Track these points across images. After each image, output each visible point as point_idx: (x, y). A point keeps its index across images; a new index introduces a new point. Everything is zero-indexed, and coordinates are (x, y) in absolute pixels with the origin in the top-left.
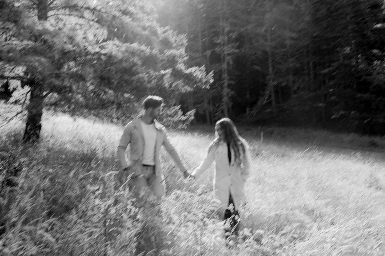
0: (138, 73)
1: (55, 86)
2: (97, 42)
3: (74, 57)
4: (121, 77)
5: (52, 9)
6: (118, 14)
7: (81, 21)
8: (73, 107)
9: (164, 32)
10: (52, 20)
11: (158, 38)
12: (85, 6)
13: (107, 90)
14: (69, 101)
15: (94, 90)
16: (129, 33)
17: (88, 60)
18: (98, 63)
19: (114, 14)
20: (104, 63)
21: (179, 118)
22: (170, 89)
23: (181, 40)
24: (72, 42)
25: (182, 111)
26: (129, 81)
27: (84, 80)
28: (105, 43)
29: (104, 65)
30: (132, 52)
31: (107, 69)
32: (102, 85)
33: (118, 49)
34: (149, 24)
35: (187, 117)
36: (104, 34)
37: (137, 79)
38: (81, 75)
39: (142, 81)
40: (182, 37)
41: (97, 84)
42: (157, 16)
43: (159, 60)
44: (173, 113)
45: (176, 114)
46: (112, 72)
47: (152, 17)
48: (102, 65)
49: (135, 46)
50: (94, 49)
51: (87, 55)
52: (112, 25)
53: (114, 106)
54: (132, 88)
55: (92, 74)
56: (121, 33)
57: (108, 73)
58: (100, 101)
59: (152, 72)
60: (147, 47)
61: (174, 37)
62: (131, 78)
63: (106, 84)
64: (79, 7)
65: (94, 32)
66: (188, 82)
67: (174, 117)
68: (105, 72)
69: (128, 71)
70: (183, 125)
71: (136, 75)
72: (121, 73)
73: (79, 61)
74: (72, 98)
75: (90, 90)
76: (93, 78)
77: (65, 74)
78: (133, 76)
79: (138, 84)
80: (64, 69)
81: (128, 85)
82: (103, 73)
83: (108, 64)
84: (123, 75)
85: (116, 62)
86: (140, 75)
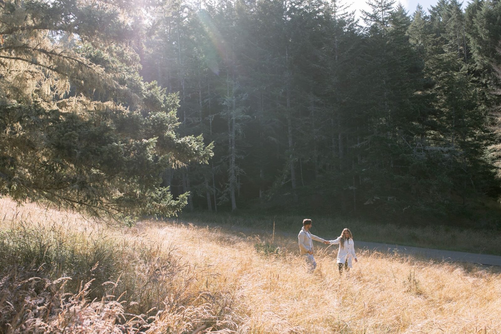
0: (111, 142)
2: (57, 98)
6: (85, 61)
7: (33, 68)
9: (150, 89)
11: (141, 95)
12: (39, 48)
14: (10, 178)
15: (47, 162)
16: (102, 86)
17: (40, 122)
18: (55, 126)
19: (80, 61)
20: (64, 126)
21: (168, 203)
22: (154, 163)
23: (172, 99)
24: (18, 96)
25: (171, 194)
26: (98, 151)
27: (33, 149)
28: (67, 100)
29: (63, 128)
30: (105, 112)
31: (66, 134)
32: (59, 156)
33: (85, 107)
34: (130, 76)
35: (179, 201)
36: (67, 87)
37: (109, 149)
38: (29, 141)
39: (116, 152)
40: (174, 95)
41: (52, 154)
42: (141, 66)
43: (141, 125)
44: (160, 196)
45: (163, 197)
46: (74, 138)
47: (134, 67)
48: (61, 129)
49: (110, 106)
50: (50, 106)
51: (39, 114)
52: (77, 74)
53: (76, 186)
54: (102, 161)
55: (45, 141)
56: (90, 85)
57: (68, 139)
58: (55, 178)
59: (132, 140)
60: (125, 107)
61: (163, 95)
62: (101, 148)
63: (64, 155)
64: (30, 48)
65: (51, 83)
66: (180, 156)
67: (162, 201)
68: (63, 138)
69: (97, 138)
70: (173, 212)
71: (108, 143)
72: (88, 140)
73: (27, 122)
74: (14, 173)
75: (42, 163)
76: (46, 146)
77: (6, 140)
78: (103, 145)
79: (111, 156)
80: (6, 133)
81: (96, 156)
82: (61, 139)
83: (69, 127)
84: (90, 143)
85: (81, 126)
86: (114, 143)
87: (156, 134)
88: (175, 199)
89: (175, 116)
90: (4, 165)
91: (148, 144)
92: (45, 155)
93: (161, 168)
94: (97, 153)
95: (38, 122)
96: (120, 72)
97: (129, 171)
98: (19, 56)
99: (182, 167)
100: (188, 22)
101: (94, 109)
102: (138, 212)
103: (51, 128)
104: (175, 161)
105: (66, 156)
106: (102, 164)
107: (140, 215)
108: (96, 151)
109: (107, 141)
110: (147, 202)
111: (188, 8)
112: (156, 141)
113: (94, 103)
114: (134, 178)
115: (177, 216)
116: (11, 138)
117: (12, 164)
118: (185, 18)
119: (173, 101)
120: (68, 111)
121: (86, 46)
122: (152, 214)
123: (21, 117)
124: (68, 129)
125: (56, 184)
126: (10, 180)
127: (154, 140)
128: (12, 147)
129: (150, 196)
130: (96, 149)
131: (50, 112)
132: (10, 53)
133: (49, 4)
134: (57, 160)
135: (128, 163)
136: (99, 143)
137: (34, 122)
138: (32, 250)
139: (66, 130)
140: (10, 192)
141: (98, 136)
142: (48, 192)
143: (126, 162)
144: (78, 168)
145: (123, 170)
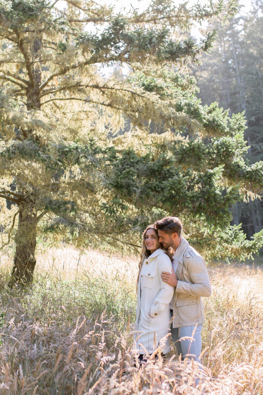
0: (172, 175)
1: (51, 202)
2: (110, 135)
3: (76, 158)
4: (147, 182)
5: (46, 93)
6: (139, 90)
7: (87, 107)
8: (77, 232)
9: (210, 112)
10: (47, 108)
11: (201, 120)
12: (91, 84)
13: (126, 204)
14: (72, 223)
15: (107, 204)
16: (158, 115)
17: (98, 161)
18: (112, 164)
19: (133, 91)
20: (121, 163)
21: (241, 244)
22: (223, 196)
23: (237, 121)
24: (74, 137)
25: (244, 232)
26: (158, 188)
27: (92, 191)
28: (123, 136)
29: (120, 166)
30: (162, 144)
31: (124, 171)
32: (118, 196)
33: (141, 142)
34: (187, 101)
35: (254, 241)
36: (121, 123)
37: (170, 184)
38: (88, 184)
39: (179, 187)
40: (238, 116)
41: (112, 195)
42: (198, 89)
43: (204, 154)
44: (231, 236)
45: (235, 237)
46: (133, 175)
47: (190, 91)
48: (118, 167)
49: (167, 137)
50: (106, 145)
51: (95, 153)
52: (131, 106)
53: (138, 228)
54: (164, 199)
55: (103, 182)
56: (145, 117)
57: (127, 177)
58: (116, 221)
59: (194, 172)
60: (184, 137)
61: (226, 117)
62: (162, 183)
63: (124, 194)
64: (83, 86)
65: (105, 121)
66: (251, 186)
67: (234, 242)
68: (122, 176)
69: (157, 173)
70: (248, 254)
71: (169, 177)
72: (147, 176)
73: (85, 163)
74: (75, 218)
75: (102, 205)
76: (104, 187)
77: (66, 184)
78: (164, 180)
79: (173, 192)
80: (65, 177)
81: (157, 193)
82: (119, 177)
83: (126, 164)
84: (150, 179)
85: (138, 161)
86: (176, 177)
87: (222, 162)
88: (248, 238)
89: (242, 139)
90: (66, 210)
91: (213, 174)
92: (105, 196)
93: (230, 201)
94: (157, 189)
95: (95, 162)
96: (175, 98)
97: (194, 208)
98: (72, 97)
99: (255, 200)
100: (244, 35)
101: (151, 143)
102: (206, 256)
103: (108, 166)
104: (246, 192)
105: (125, 195)
106: (164, 202)
107: (209, 259)
108: (157, 187)
110: (216, 244)
111: (244, 19)
112: (223, 170)
113: (150, 135)
114: (201, 215)
115: (253, 259)
116: (70, 182)
117: (73, 209)
118: (240, 32)
119: (238, 123)
120: (124, 148)
121: (138, 75)
122: (223, 258)
123: (78, 158)
124: (125, 166)
125: (117, 227)
126: (72, 226)
127: (220, 169)
128: (72, 191)
129: (219, 237)
130: (157, 185)
131: (106, 150)
132: (65, 95)
133: (98, 35)
134: (116, 200)
135: (192, 199)
136: (160, 179)
137: (92, 162)
138: (98, 301)
139: (124, 167)
140: (73, 240)
141: (157, 171)
142: (110, 237)
143: (190, 198)
144: (139, 209)
145: (187, 207)
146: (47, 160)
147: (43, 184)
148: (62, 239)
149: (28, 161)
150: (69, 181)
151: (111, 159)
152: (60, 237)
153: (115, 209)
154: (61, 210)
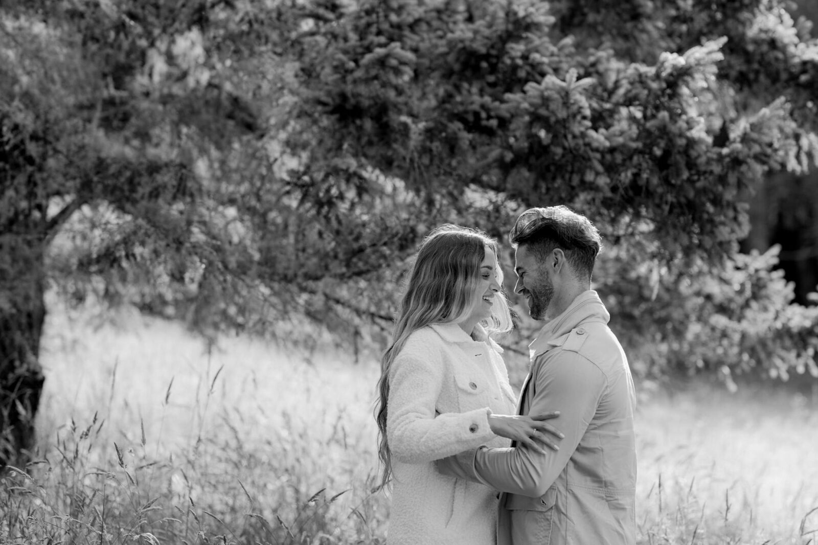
0: (538, 73)
1: (101, 165)
3: (196, 6)
8: (195, 271)
13: (371, 174)
15: (305, 173)
17: (270, 18)
18: (323, 30)
20: (356, 28)
21: (776, 318)
22: (717, 150)
25: (788, 278)
26: (489, 117)
27: (250, 127)
29: (353, 37)
31: (368, 57)
32: (345, 146)
37: (531, 105)
38: (235, 101)
39: (562, 114)
41: (321, 142)
44: (741, 292)
45: (755, 296)
46: (397, 72)
48: (346, 39)
54: (509, 156)
55: (292, 92)
57: (376, 77)
58: (338, 233)
59: (615, 64)
62: (502, 101)
63: (364, 140)
67: (749, 313)
68: (359, 74)
69: (484, 65)
70: (799, 356)
71: (526, 81)
72: (448, 74)
73: (224, 24)
74: (189, 223)
75: (286, 178)
76: (295, 113)
77: (153, 102)
78: (509, 90)
79: (542, 134)
80: (150, 75)
81: (485, 138)
82: (349, 78)
83: (374, 29)
84: (458, 88)
85: (418, 21)
86: (551, 80)
87: (712, 29)
88: (800, 299)
90: (155, 194)
91: (682, 74)
92: (293, 146)
93: (744, 168)
94: (484, 123)
95: (261, 23)
97: (614, 189)
102: (653, 363)
103: (308, 39)
104: (797, 137)
105: (370, 144)
106: (505, 168)
107: (663, 372)
108: (484, 115)
109: (522, 74)
110: (687, 317)
112: (720, 56)
114: (637, 216)
116: (171, 95)
117: (181, 191)
122: (710, 367)
123: (202, 8)
124: (371, 38)
125: (341, 256)
126: (178, 250)
127: (710, 53)
128: (176, 125)
129: (698, 294)
130: (483, 106)
134: (337, 162)
135: (608, 157)
136: (493, 85)
137: (250, 23)
138: (268, 515)
139: (366, 43)
140: (176, 303)
141: (486, 57)
142: (313, 292)
143: (603, 153)
144: (418, 191)
145: (592, 187)
146: (87, 15)
147: (71, 100)
148: (137, 299)
149: (17, 17)
150: (166, 91)
151: (321, 11)
152: (131, 292)
153: (334, 191)
154: (137, 196)
